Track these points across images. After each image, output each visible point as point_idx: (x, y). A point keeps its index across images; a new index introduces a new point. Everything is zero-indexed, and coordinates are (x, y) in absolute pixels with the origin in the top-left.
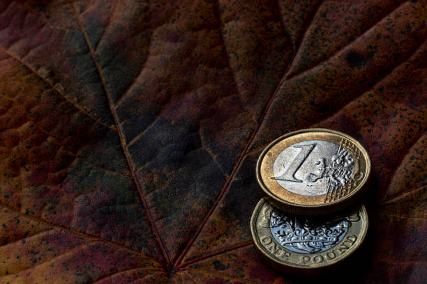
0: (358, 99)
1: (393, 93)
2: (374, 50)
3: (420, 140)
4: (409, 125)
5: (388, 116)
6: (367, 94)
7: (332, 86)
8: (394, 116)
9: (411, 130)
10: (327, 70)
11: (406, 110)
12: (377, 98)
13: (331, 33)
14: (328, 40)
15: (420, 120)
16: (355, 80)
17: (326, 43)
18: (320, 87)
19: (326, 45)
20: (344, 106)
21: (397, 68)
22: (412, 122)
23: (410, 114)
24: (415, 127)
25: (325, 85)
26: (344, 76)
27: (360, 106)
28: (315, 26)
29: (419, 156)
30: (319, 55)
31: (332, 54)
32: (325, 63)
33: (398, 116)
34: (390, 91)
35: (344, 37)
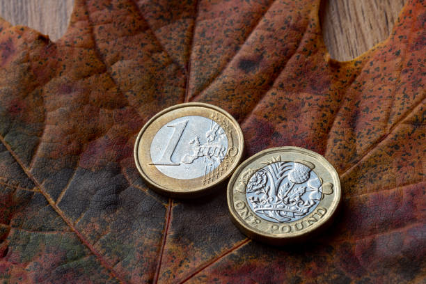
0: (263, 101)
1: (294, 85)
2: (262, 52)
3: (336, 122)
4: (320, 110)
5: (297, 108)
6: (269, 93)
7: (233, 95)
8: (303, 106)
9: (324, 115)
10: (224, 83)
11: (311, 97)
12: (280, 94)
13: (216, 49)
14: (216, 56)
15: (328, 103)
16: (255, 84)
17: (214, 59)
18: (224, 100)
19: (215, 61)
20: (252, 110)
21: (290, 62)
22: (322, 107)
23: (317, 100)
24: (326, 111)
25: (227, 97)
26: (242, 83)
27: (267, 107)
28: (198, 47)
29: (341, 137)
30: (212, 72)
31: (224, 68)
32: (220, 77)
33: (307, 104)
34: (291, 85)
35: (229, 49)
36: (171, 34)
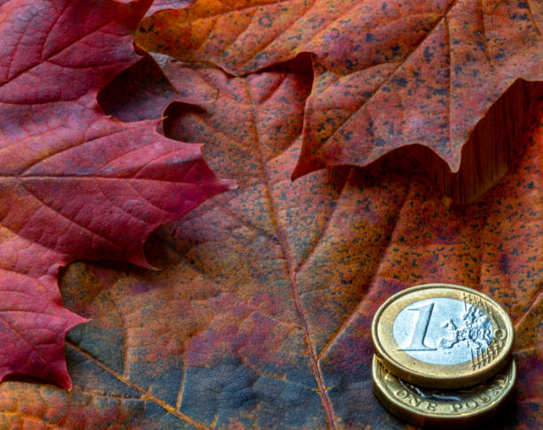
0: (385, 259)
1: (417, 238)
2: (366, 203)
3: (483, 271)
4: (460, 260)
5: (429, 263)
6: (390, 249)
7: (349, 257)
8: (437, 259)
9: (467, 265)
10: (332, 244)
11: (443, 248)
12: (403, 249)
13: (306, 209)
14: (309, 217)
15: (467, 252)
16: (370, 241)
17: (308, 221)
18: (339, 263)
19: (311, 223)
20: (376, 271)
21: (402, 211)
22: (461, 256)
23: (452, 250)
24: (468, 260)
25: (342, 259)
26: (355, 241)
27: (393, 265)
28: (284, 212)
29: (496, 285)
30: (312, 235)
31: (324, 228)
32: (325, 238)
33: (441, 257)
34: (413, 237)
35: (323, 206)
36: (244, 206)
